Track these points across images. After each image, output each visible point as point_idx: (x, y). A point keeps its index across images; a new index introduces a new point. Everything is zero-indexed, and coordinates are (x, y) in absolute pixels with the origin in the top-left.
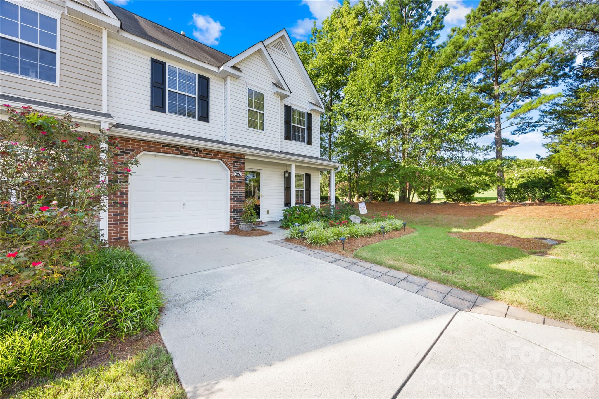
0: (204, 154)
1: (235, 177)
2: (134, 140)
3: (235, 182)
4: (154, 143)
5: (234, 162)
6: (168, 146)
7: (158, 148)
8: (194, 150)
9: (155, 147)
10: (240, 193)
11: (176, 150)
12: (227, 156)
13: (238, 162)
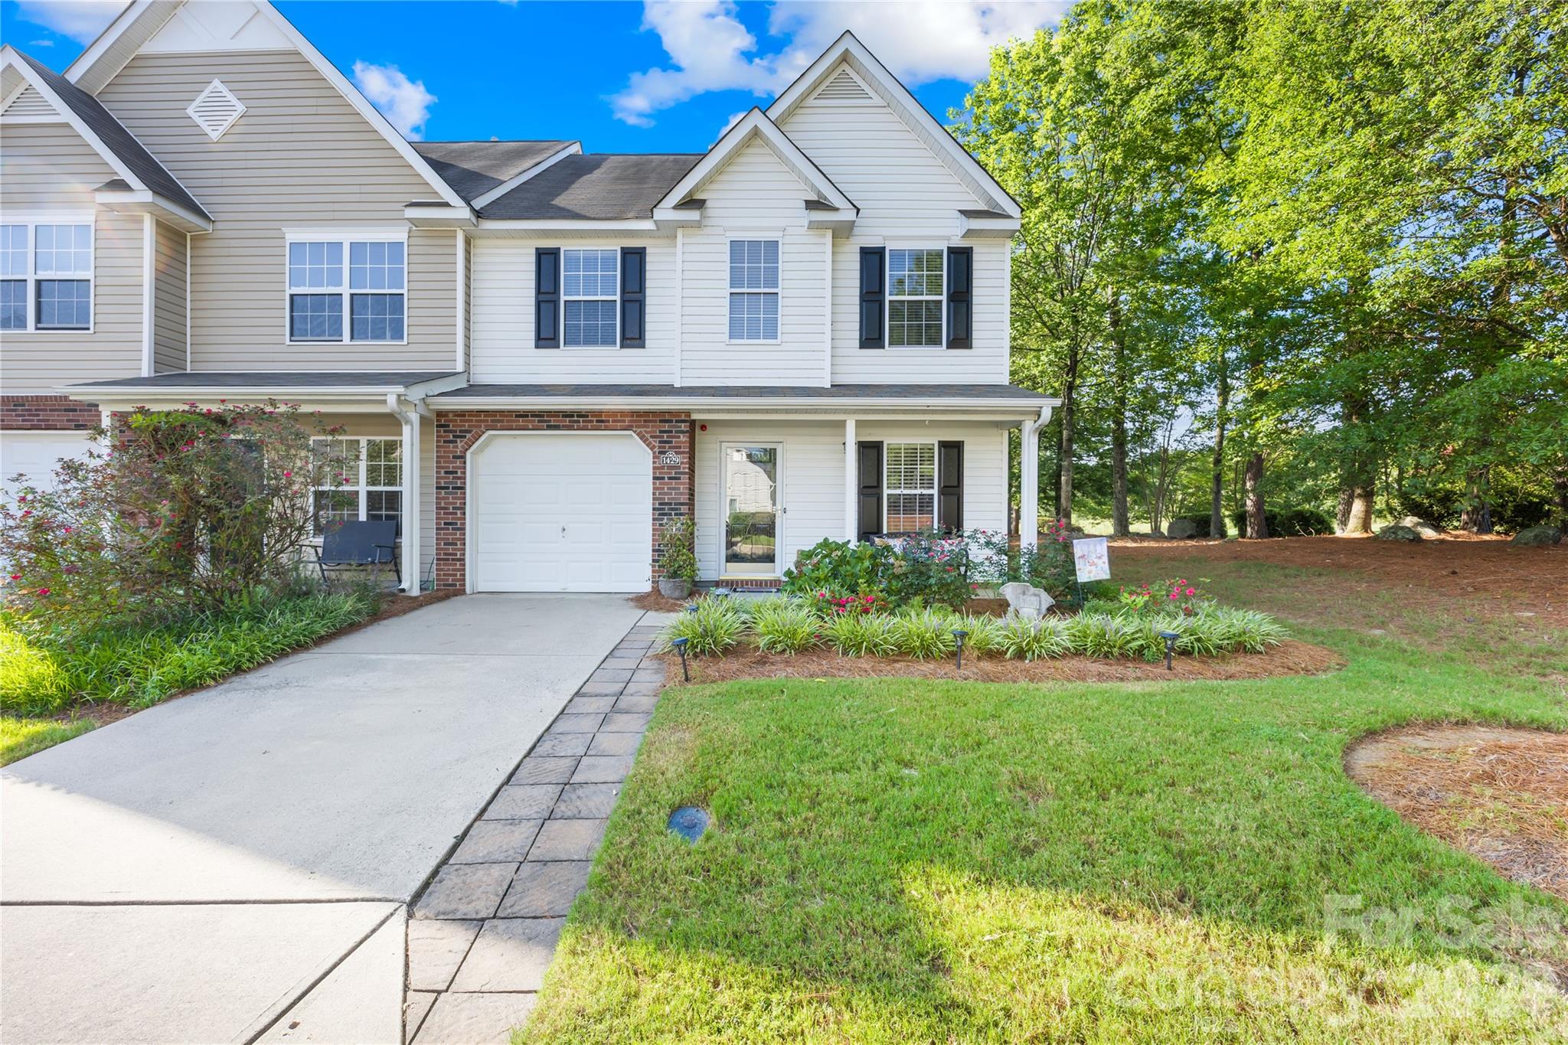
0: (592, 421)
1: (663, 468)
2: (471, 413)
3: (663, 478)
4: (501, 412)
5: (661, 432)
6: (523, 415)
7: (508, 421)
8: (573, 416)
9: (502, 421)
10: (676, 504)
11: (539, 421)
12: (645, 421)
13: (671, 432)
